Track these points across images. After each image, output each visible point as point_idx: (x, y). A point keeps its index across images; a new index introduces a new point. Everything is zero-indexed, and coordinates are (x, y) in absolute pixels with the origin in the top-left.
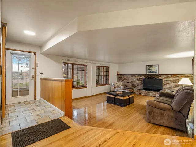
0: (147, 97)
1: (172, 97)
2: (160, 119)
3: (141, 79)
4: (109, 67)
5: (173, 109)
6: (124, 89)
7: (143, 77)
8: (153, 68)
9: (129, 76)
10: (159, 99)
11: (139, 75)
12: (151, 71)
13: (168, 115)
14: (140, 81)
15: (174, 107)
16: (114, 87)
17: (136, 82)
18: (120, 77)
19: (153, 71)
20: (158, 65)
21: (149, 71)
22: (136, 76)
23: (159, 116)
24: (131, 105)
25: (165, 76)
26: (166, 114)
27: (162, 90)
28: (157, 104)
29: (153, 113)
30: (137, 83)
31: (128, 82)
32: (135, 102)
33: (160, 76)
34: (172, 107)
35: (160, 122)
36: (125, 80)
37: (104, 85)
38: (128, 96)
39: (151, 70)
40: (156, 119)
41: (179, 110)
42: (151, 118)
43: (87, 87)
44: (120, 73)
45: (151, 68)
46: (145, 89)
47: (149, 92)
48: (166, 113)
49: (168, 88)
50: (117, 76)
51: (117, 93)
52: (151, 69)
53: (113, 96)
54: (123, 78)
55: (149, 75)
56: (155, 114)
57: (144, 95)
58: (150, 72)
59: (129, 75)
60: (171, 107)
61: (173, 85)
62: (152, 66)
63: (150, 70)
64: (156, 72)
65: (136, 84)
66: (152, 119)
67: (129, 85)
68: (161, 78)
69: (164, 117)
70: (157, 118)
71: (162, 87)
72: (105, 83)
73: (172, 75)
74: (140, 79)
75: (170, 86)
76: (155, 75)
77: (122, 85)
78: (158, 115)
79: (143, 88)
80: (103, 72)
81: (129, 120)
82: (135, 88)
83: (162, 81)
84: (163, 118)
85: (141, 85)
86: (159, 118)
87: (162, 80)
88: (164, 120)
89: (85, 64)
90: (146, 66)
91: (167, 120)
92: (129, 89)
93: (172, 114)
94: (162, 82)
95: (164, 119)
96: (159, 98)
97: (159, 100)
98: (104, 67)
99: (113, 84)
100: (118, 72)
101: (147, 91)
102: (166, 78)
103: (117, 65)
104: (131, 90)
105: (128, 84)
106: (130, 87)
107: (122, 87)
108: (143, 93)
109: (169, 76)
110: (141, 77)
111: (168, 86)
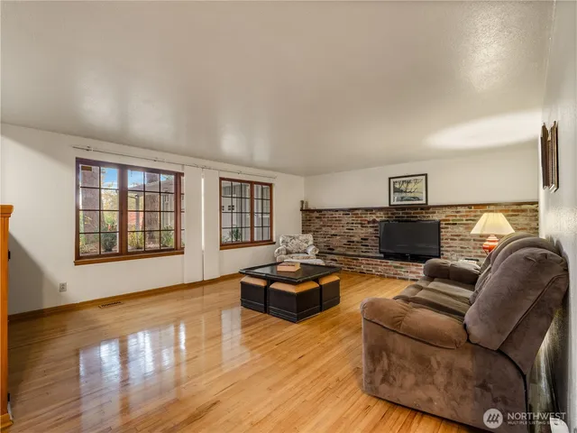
0: (392, 281)
1: (468, 279)
2: (417, 384)
3: (374, 221)
4: (270, 185)
5: (468, 341)
6: (317, 256)
7: (380, 217)
8: (410, 186)
9: (337, 215)
10: (421, 288)
11: (367, 210)
12: (404, 195)
13: (450, 369)
14: (371, 230)
15: (477, 331)
16: (284, 252)
17: (360, 232)
18: (311, 217)
19: (409, 195)
20: (426, 175)
21: (398, 195)
22: (359, 212)
23: (409, 371)
24: (324, 313)
25: (449, 212)
26: (438, 363)
27: (439, 257)
28: (402, 315)
29: (384, 353)
30: (363, 236)
31: (333, 232)
32: (343, 303)
33: (431, 210)
34: (465, 325)
35: (418, 397)
36: (324, 229)
37: (252, 243)
38: (316, 280)
39: (406, 192)
40: (398, 383)
41: (496, 345)
42: (379, 377)
43: (183, 253)
44: (311, 207)
45: (405, 185)
46: (387, 256)
47: (397, 264)
48: (439, 357)
49: (458, 249)
50: (299, 216)
51: (280, 268)
52: (403, 188)
53: (261, 283)
54: (317, 221)
55: (397, 209)
56: (394, 358)
57: (382, 276)
58: (402, 199)
59: (337, 211)
60: (462, 331)
61: (474, 240)
62: (407, 178)
63: (402, 191)
64: (419, 200)
65: (359, 239)
66: (384, 380)
67: (339, 244)
68: (436, 217)
69: (432, 374)
70: (405, 376)
71: (440, 246)
72: (255, 239)
73: (469, 206)
74: (369, 222)
75: (464, 244)
76: (416, 209)
77: (311, 243)
78: (407, 365)
79: (381, 252)
80: (248, 201)
81: (289, 386)
82: (356, 254)
83: (439, 228)
84: (429, 380)
85: (373, 242)
86: (410, 380)
87: (439, 223)
88: (431, 387)
89: (178, 169)
90: (390, 179)
91: (446, 389)
92: (336, 257)
93: (466, 362)
94: (439, 232)
95: (433, 383)
96: (423, 284)
97: (420, 295)
98: (252, 183)
99: (281, 240)
100: (302, 202)
101: (390, 262)
102: (451, 218)
103: (301, 180)
104: (342, 258)
105: (335, 242)
106: (342, 250)
107: (310, 250)
108: (380, 268)
109: (459, 209)
110: (374, 217)
111: (456, 243)
